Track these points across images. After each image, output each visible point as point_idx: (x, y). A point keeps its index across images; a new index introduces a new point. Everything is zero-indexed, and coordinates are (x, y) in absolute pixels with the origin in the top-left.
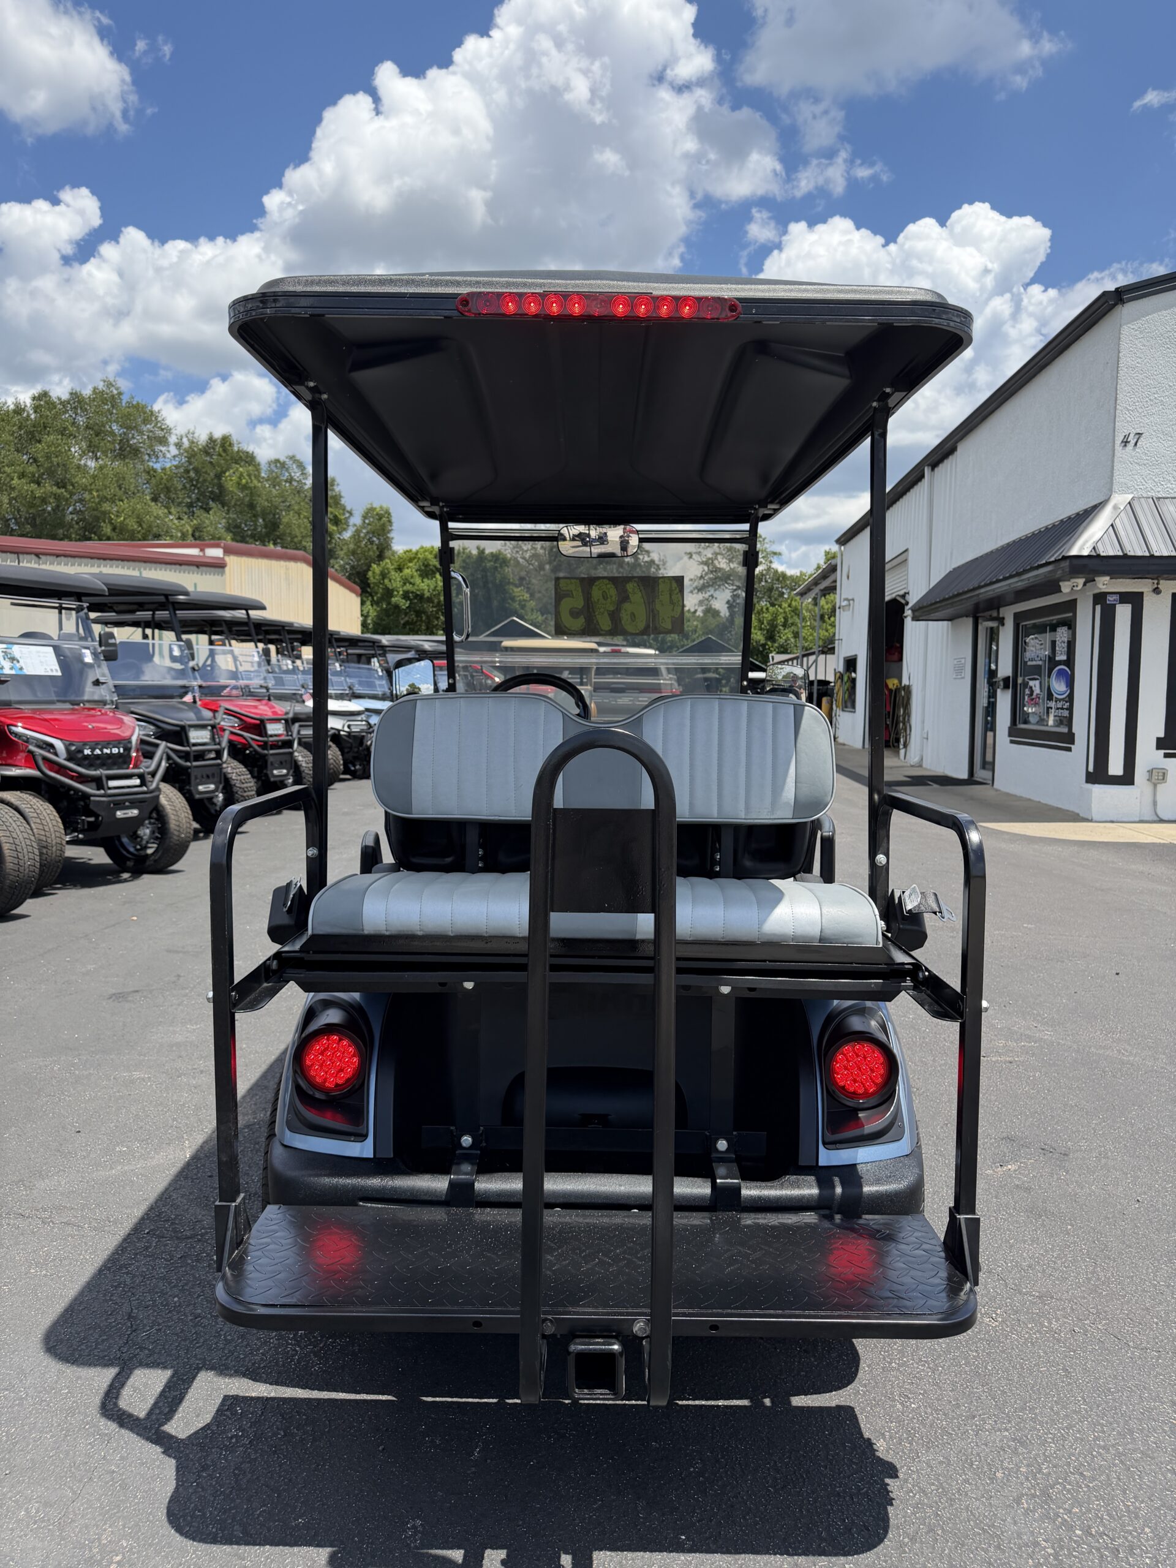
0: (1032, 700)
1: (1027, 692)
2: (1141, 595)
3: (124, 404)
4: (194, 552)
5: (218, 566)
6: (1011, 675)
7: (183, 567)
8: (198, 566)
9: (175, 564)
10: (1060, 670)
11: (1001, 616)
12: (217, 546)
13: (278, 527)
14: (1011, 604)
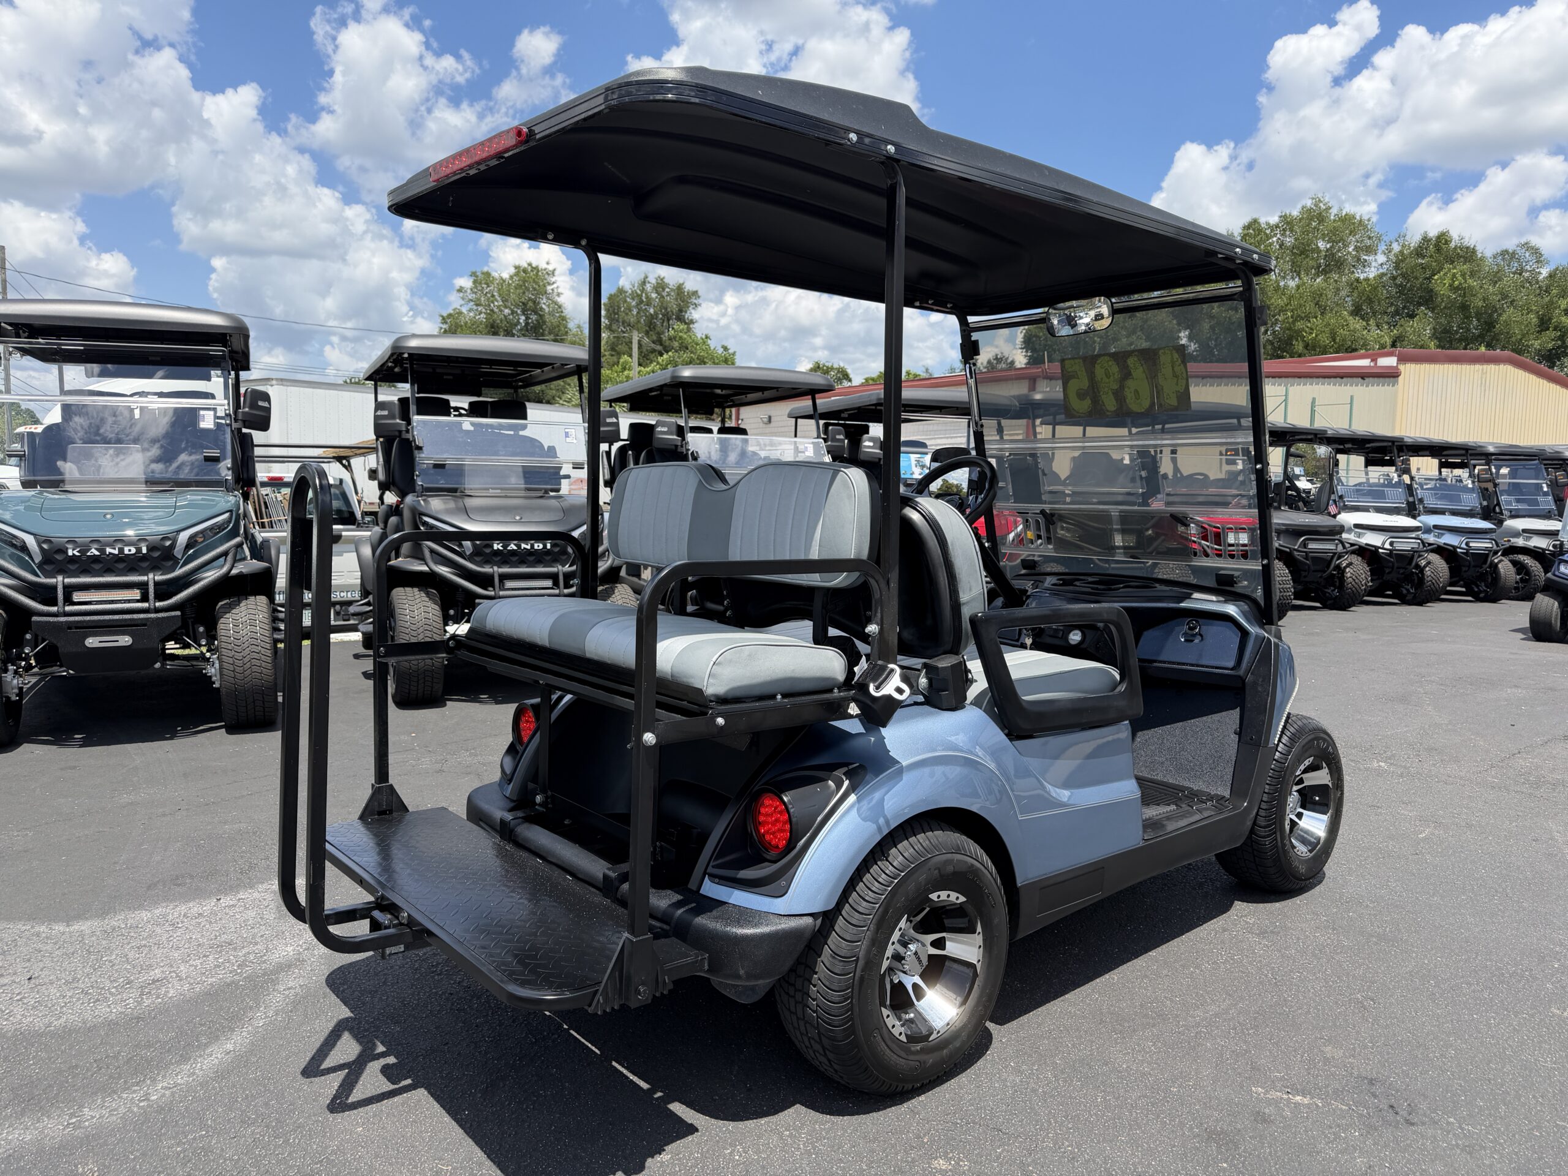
3: (1332, 218)
4: (1365, 362)
5: (1391, 375)
7: (1345, 379)
8: (1363, 378)
9: (1335, 377)
12: (1390, 354)
13: (1494, 327)
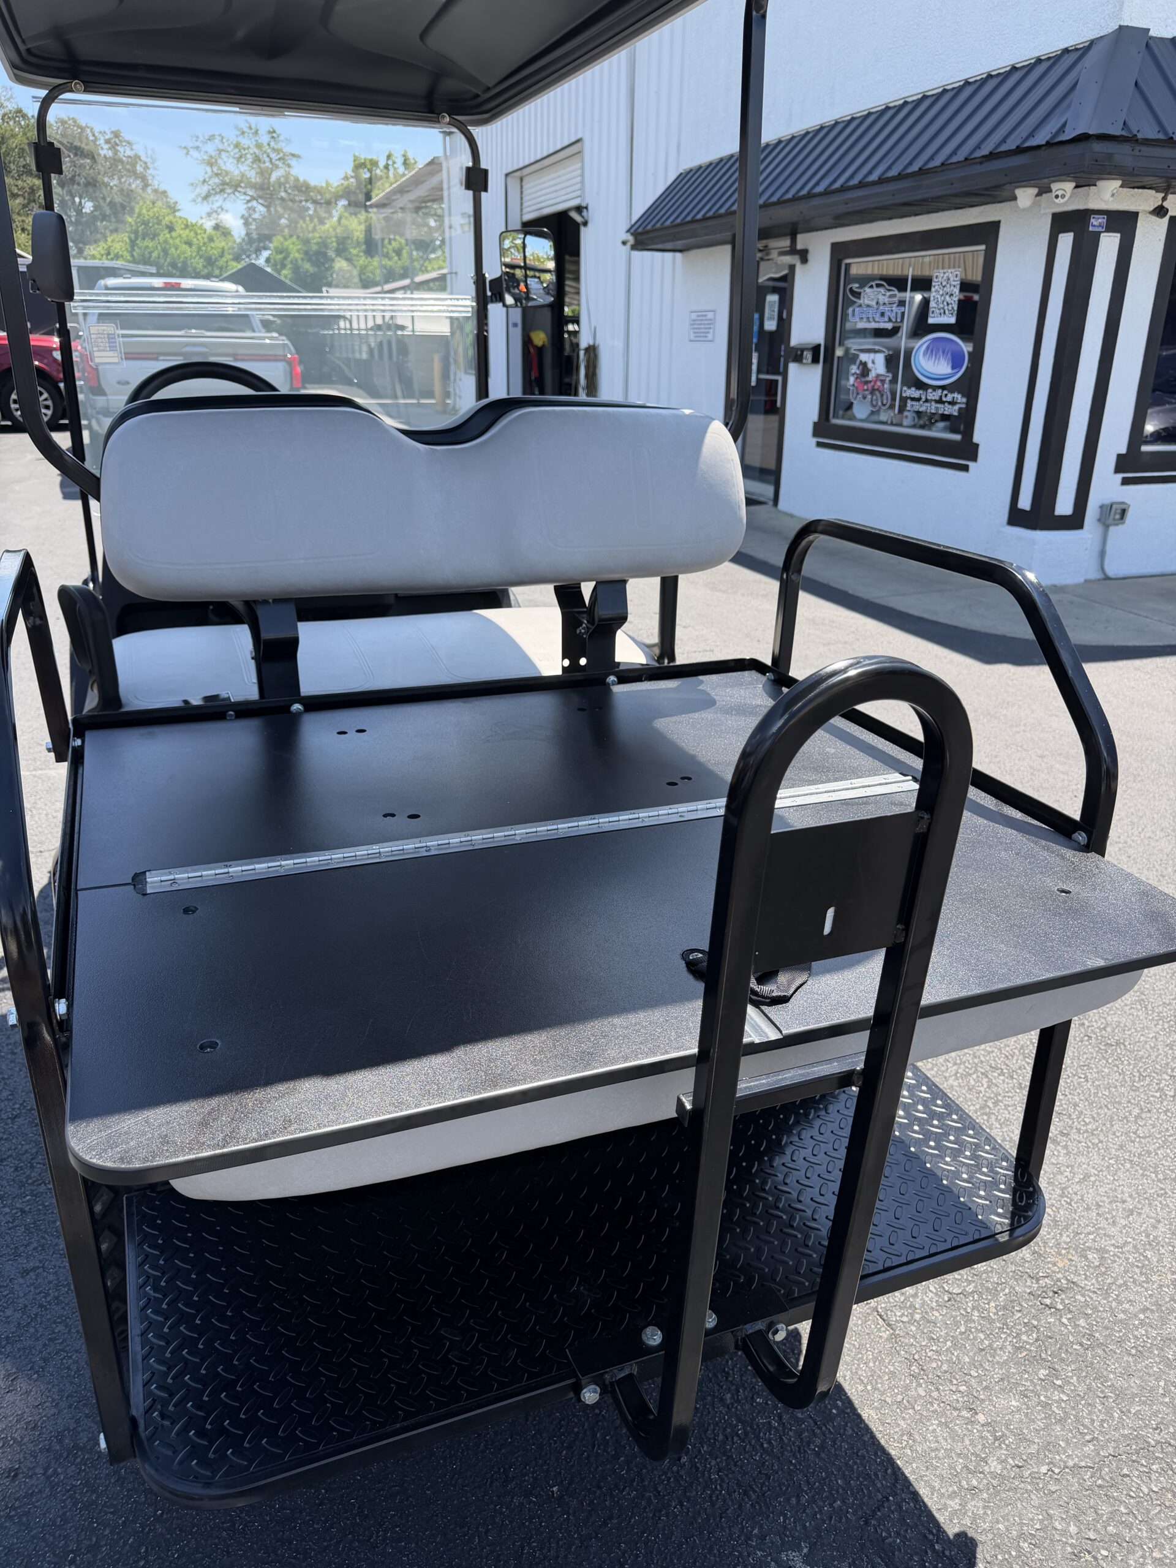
0: (867, 383)
1: (854, 369)
2: (1135, 215)
6: (822, 342)
10: (935, 339)
11: (799, 247)
14: (826, 229)
